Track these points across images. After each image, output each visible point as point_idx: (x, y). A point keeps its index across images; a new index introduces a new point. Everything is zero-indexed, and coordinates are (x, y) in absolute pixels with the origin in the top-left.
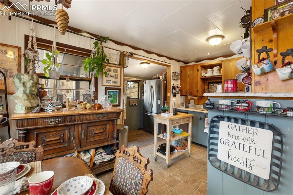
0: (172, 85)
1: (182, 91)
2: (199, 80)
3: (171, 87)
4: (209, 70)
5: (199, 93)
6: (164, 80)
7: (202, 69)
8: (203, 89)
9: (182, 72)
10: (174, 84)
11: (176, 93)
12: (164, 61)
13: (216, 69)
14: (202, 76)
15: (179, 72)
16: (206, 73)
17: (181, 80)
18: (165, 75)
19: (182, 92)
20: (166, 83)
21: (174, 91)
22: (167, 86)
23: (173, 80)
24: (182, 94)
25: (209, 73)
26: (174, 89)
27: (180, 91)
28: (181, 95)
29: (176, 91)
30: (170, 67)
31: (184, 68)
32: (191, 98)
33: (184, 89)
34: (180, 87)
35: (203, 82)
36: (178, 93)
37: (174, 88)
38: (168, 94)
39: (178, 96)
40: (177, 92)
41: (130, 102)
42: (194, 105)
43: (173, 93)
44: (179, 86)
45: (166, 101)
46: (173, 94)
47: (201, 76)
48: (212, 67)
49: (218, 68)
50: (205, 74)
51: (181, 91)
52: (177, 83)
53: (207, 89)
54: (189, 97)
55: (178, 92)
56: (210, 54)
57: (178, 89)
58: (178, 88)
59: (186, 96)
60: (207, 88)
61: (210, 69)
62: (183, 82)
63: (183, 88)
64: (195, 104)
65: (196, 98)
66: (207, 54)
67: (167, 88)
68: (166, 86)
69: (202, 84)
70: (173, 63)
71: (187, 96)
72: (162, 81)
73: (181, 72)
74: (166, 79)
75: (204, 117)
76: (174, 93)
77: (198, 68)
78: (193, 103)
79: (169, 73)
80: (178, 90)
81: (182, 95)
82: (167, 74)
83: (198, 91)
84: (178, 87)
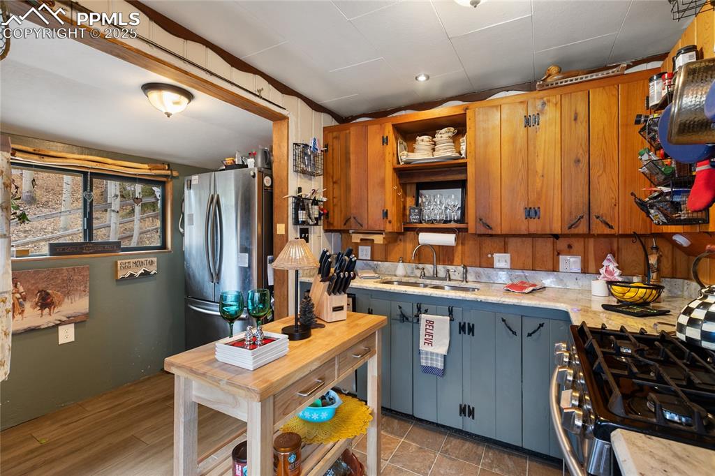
0: (292, 192)
1: (330, 215)
2: (389, 174)
3: (291, 200)
4: (423, 141)
5: (390, 222)
6: (259, 171)
7: (396, 139)
8: (402, 206)
9: (330, 148)
10: (300, 190)
11: (311, 223)
12: (259, 91)
13: (444, 135)
14: (399, 163)
15: (320, 147)
16: (412, 150)
17: (326, 174)
18: (267, 156)
19: (330, 220)
20: (272, 186)
21: (302, 216)
22: (275, 196)
23: (297, 171)
24: (332, 224)
25: (422, 152)
26: (303, 209)
27: (325, 215)
28: (326, 231)
29: (309, 215)
30: (284, 123)
31: (335, 134)
32: (362, 240)
33: (337, 210)
34: (325, 199)
35: (400, 184)
36: (317, 224)
37: (300, 203)
38: (280, 229)
39: (317, 233)
40: (313, 217)
41: (116, 263)
42: (371, 263)
43: (296, 222)
44: (320, 197)
45: (272, 255)
46: (299, 227)
47: (395, 161)
48: (430, 128)
49: (450, 134)
50: (407, 156)
51: (327, 215)
52: (313, 187)
53: (414, 209)
54: (356, 238)
55: (316, 219)
56: (428, 78)
57: (316, 207)
58: (317, 204)
59: (344, 232)
60: (414, 202)
61: (425, 138)
62: (334, 183)
63: (334, 206)
64: (376, 258)
65: (379, 239)
66: (416, 78)
67: (276, 202)
68: (268, 196)
69: (398, 191)
70: (293, 109)
71: (346, 232)
72: (254, 176)
73: (326, 146)
74: (271, 169)
75: (416, 312)
76: (303, 223)
77: (384, 133)
78: (369, 258)
79: (279, 146)
80: (315, 211)
81: (331, 228)
82: (275, 152)
83: (385, 214)
84: (315, 202)
